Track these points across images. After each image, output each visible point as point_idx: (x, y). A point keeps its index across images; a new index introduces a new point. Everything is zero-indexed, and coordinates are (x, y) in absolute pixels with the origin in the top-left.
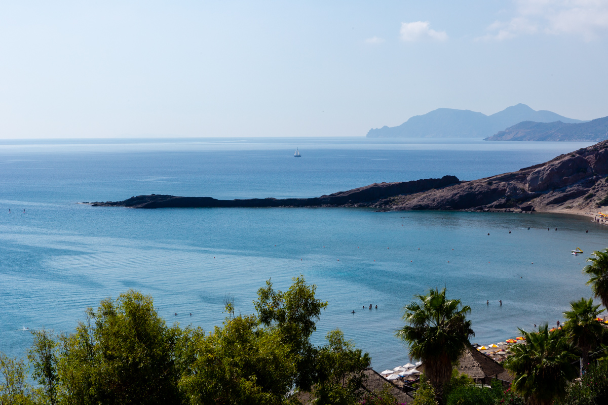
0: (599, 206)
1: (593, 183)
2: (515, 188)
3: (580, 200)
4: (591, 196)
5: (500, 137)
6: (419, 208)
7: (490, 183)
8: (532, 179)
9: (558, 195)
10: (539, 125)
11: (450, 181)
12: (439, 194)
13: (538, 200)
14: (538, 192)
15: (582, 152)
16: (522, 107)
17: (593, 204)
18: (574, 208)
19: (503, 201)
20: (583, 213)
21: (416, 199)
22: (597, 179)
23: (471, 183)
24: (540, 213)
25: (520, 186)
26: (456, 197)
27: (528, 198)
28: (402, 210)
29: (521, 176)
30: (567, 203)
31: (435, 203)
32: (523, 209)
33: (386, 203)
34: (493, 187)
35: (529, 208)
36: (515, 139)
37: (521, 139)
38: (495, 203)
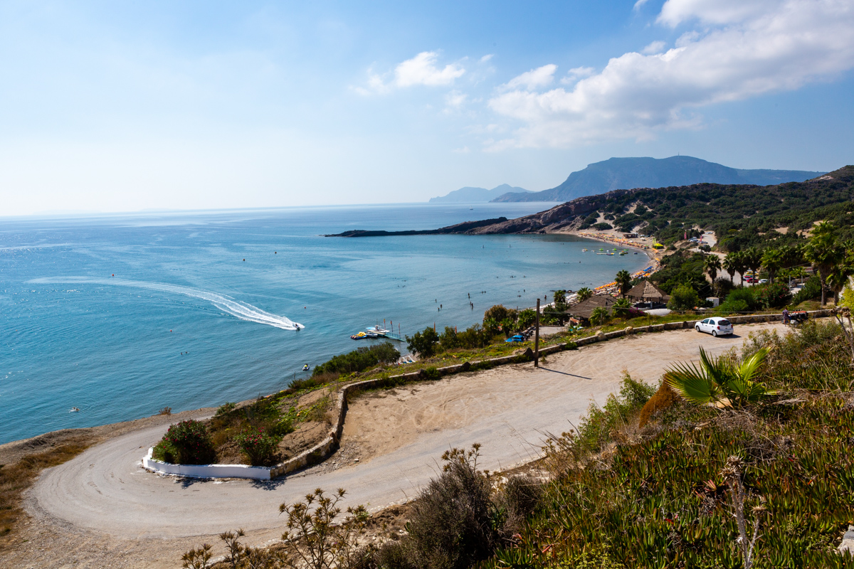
0: (578, 229)
1: (573, 219)
2: (535, 222)
3: (568, 227)
4: (574, 225)
5: (497, 200)
6: (489, 233)
7: (523, 220)
8: (544, 218)
9: (557, 225)
10: (516, 194)
11: (503, 220)
12: (498, 226)
13: (547, 228)
14: (547, 223)
15: (567, 204)
16: (506, 186)
17: (575, 229)
18: (566, 231)
19: (530, 229)
20: (570, 233)
21: (486, 229)
22: (576, 217)
23: (513, 220)
24: (549, 234)
25: (538, 221)
26: (507, 227)
27: (541, 227)
28: (481, 234)
29: (538, 216)
30: (562, 229)
31: (496, 231)
32: (541, 232)
33: (472, 231)
34: (524, 222)
35: (543, 232)
38: (525, 230)
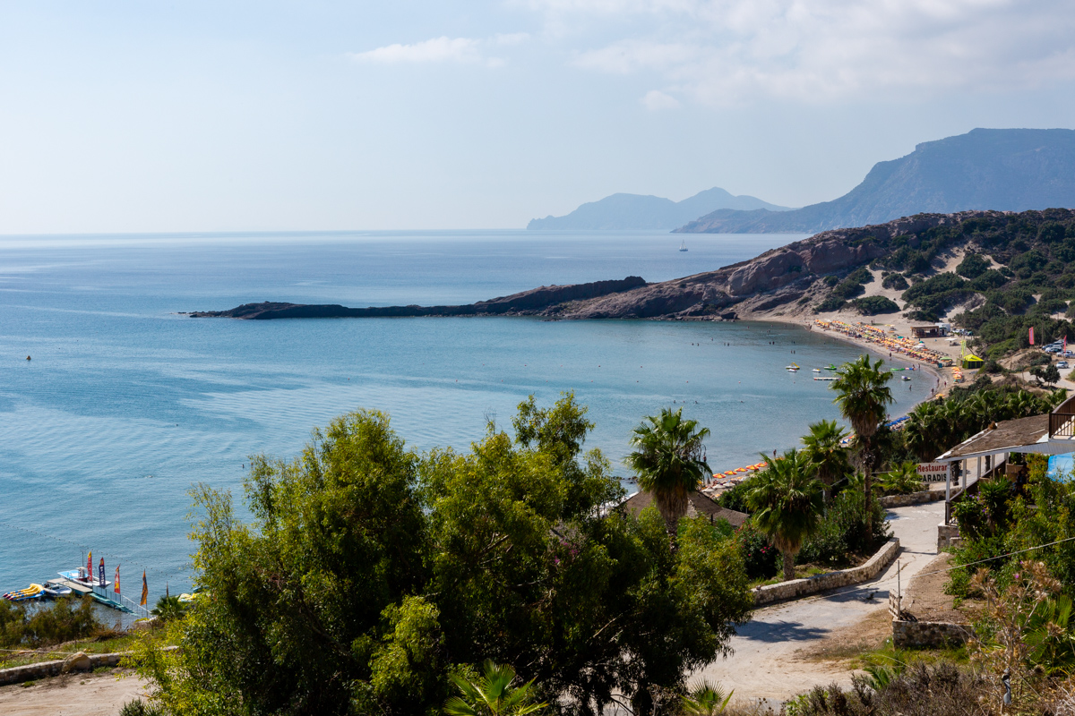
0: (816, 312)
1: (808, 284)
2: (714, 292)
3: (793, 305)
4: (806, 300)
5: (691, 228)
6: (598, 317)
7: (683, 286)
8: (735, 281)
9: (766, 299)
10: (739, 214)
11: (634, 283)
12: (621, 299)
13: (741, 305)
14: (742, 295)
15: (795, 246)
16: (717, 192)
17: (809, 309)
18: (786, 315)
19: (699, 307)
20: (796, 321)
21: (592, 306)
22: (814, 280)
23: (660, 286)
25: (720, 288)
26: (642, 303)
27: (729, 303)
28: (576, 319)
29: (721, 276)
30: (778, 309)
31: (616, 311)
32: (724, 317)
33: (557, 311)
34: (687, 290)
35: (731, 316)
36: (709, 231)
37: (716, 231)
38: (689, 310)
